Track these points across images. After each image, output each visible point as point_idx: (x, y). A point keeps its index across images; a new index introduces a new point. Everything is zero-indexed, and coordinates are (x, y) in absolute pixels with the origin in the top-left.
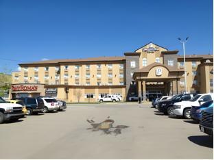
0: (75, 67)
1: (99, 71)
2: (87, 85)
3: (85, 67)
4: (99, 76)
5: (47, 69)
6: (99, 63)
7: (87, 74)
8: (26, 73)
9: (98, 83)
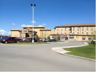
0: (77, 28)
1: (87, 30)
2: (82, 35)
3: (81, 28)
4: (87, 31)
5: (66, 28)
6: (87, 26)
7: (83, 31)
8: (58, 30)
9: (87, 34)
